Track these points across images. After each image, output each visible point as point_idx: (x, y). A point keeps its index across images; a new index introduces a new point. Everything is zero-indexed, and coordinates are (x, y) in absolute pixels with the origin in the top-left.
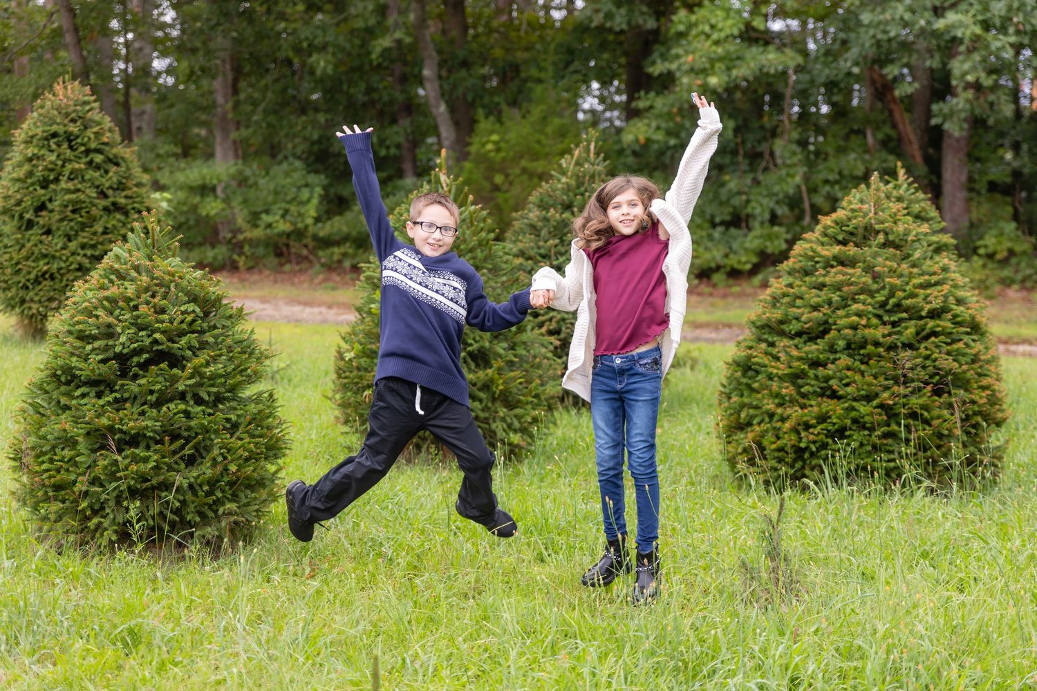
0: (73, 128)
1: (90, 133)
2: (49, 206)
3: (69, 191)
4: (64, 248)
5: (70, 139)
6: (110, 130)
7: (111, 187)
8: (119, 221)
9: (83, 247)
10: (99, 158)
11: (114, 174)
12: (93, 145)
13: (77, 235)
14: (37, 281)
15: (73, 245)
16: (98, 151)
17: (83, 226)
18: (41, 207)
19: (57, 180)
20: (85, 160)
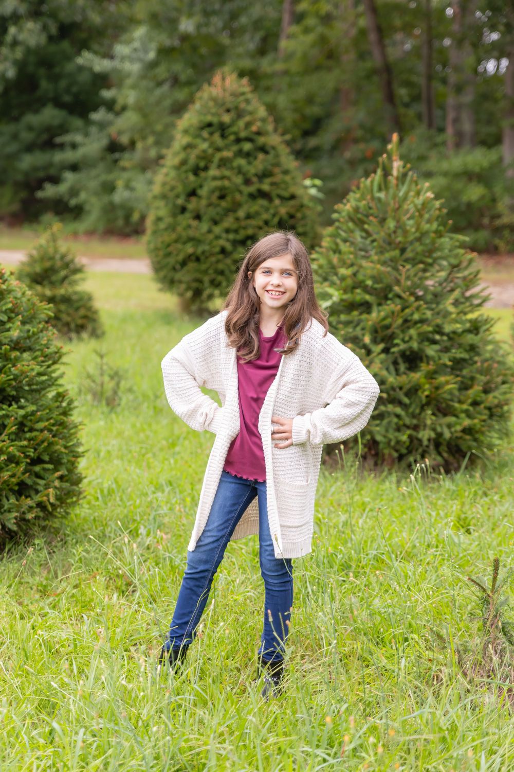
0: (226, 118)
1: (241, 123)
2: (200, 192)
3: (215, 178)
4: (210, 231)
5: (223, 129)
6: (263, 120)
7: (256, 175)
8: (262, 206)
9: (227, 231)
10: (247, 146)
11: (260, 162)
12: (243, 134)
13: (221, 220)
14: (184, 264)
15: (217, 230)
16: (249, 140)
17: (228, 211)
18: (193, 193)
19: (206, 169)
20: (235, 148)
